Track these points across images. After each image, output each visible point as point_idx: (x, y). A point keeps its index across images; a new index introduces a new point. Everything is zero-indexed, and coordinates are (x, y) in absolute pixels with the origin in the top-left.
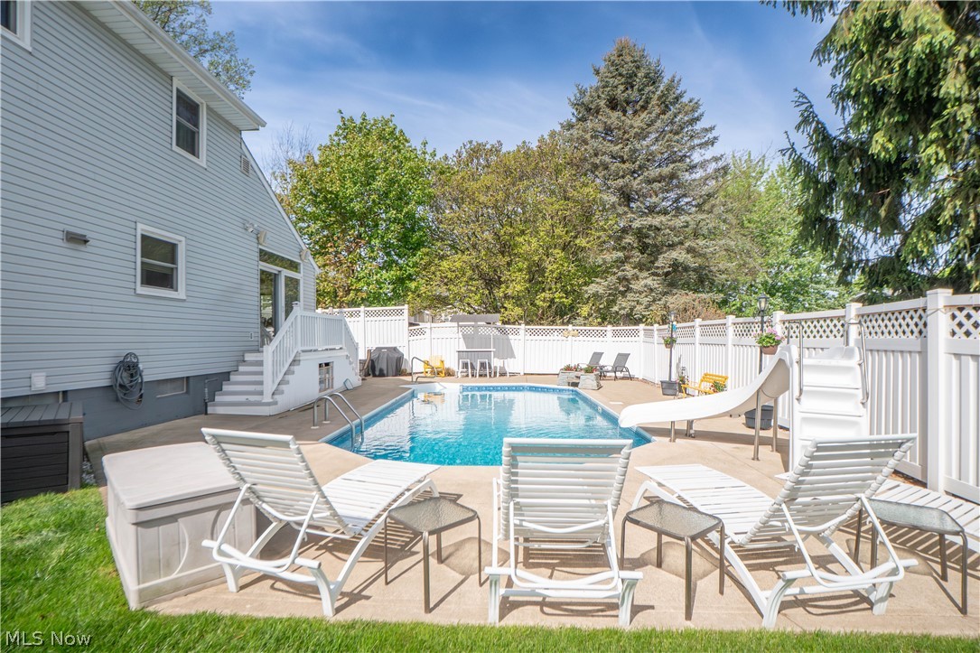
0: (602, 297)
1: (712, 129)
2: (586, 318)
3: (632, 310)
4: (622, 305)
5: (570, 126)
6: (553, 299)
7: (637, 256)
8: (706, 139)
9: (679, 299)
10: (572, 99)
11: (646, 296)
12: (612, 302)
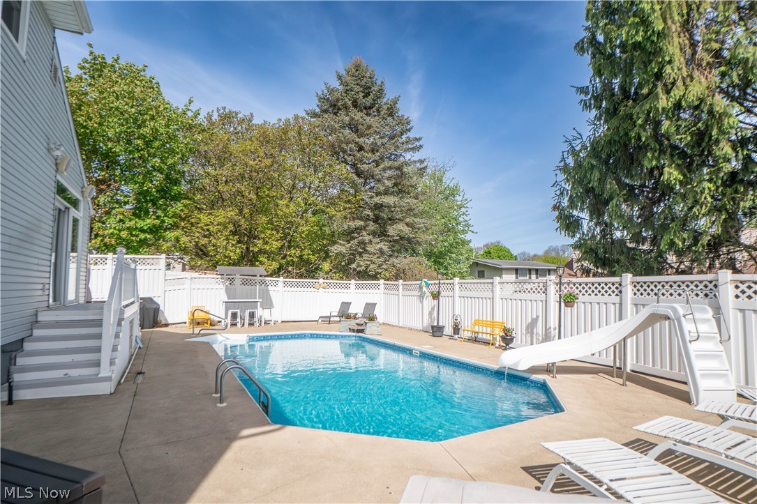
0: (344, 256)
1: (420, 139)
2: (327, 273)
3: (367, 267)
4: (361, 263)
5: (315, 115)
6: (302, 256)
7: (372, 226)
8: (414, 145)
9: (403, 261)
10: (320, 93)
11: (378, 258)
12: (351, 261)
